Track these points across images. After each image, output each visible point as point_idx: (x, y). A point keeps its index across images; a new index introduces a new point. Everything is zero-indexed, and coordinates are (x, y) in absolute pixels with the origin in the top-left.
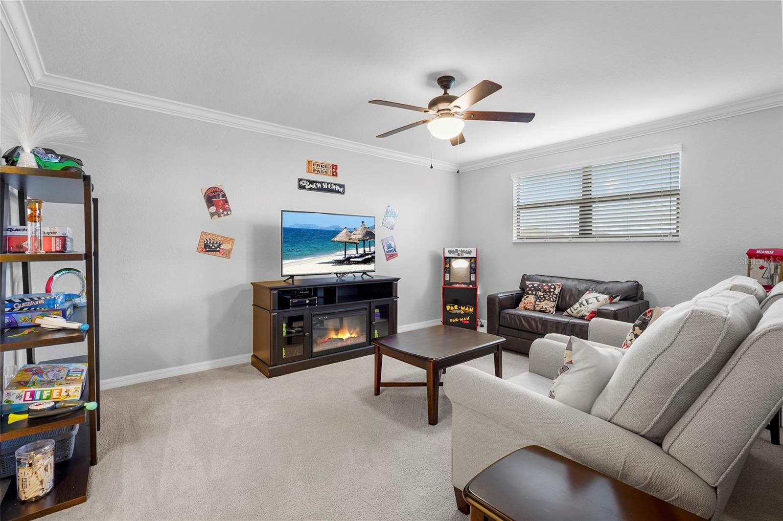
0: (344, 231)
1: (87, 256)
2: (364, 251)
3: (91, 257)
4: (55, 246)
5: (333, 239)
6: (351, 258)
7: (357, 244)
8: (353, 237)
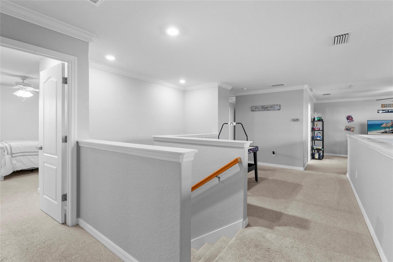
0: (384, 124)
1: (322, 131)
2: (392, 129)
3: (323, 131)
4: (318, 129)
5: (381, 126)
6: (387, 131)
7: (389, 127)
8: (388, 125)
